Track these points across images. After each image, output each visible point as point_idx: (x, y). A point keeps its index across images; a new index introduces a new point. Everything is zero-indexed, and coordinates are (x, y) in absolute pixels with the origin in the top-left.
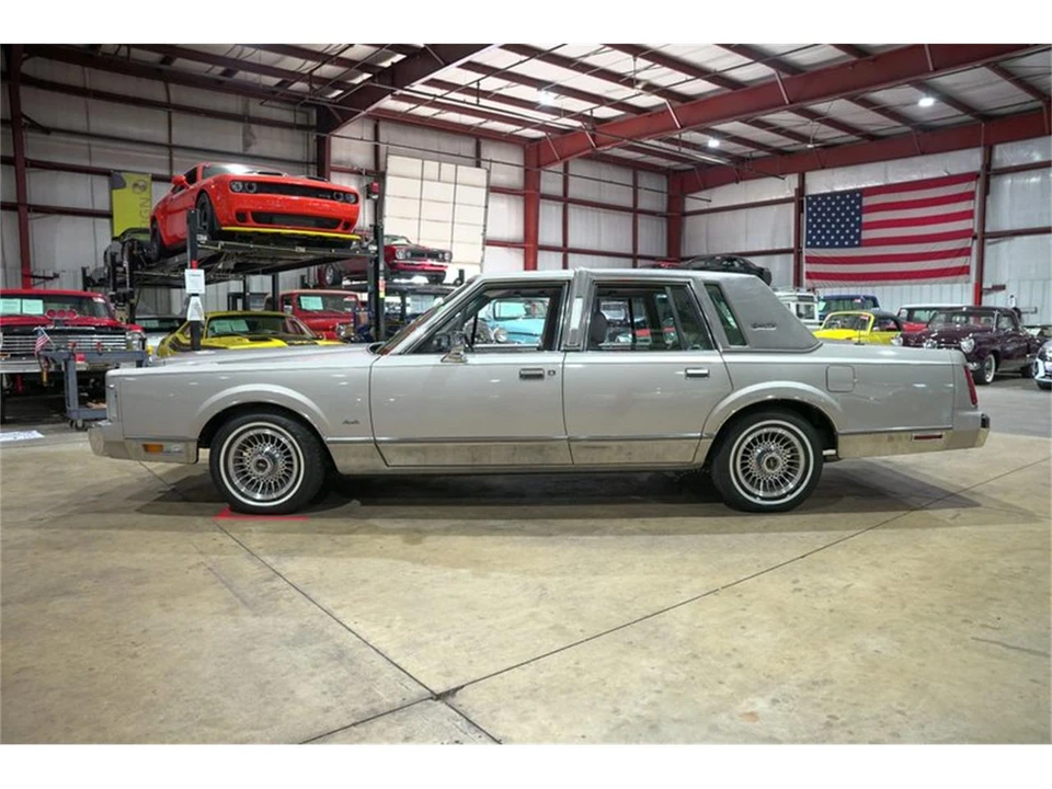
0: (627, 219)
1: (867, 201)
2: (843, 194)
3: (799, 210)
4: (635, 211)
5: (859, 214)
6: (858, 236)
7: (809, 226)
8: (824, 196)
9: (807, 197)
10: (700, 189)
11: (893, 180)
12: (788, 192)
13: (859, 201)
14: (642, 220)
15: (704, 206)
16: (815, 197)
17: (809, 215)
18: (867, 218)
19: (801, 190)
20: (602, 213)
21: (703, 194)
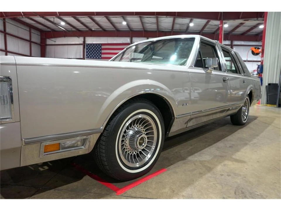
0: (28, 44)
1: (103, 47)
2: (96, 44)
3: (84, 48)
4: (30, 41)
5: (101, 50)
6: (101, 56)
7: (87, 52)
8: (91, 44)
9: (86, 44)
10: (52, 38)
11: (109, 42)
12: (80, 42)
13: (101, 47)
14: (33, 45)
15: (53, 43)
16: (88, 44)
17: (87, 49)
18: (103, 51)
19: (84, 42)
20: (20, 41)
21: (53, 39)
